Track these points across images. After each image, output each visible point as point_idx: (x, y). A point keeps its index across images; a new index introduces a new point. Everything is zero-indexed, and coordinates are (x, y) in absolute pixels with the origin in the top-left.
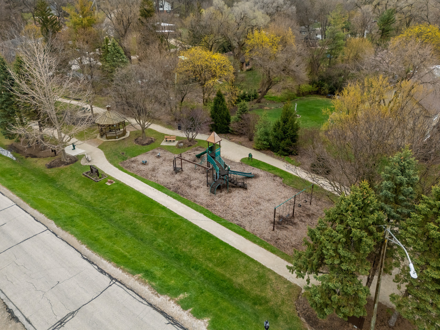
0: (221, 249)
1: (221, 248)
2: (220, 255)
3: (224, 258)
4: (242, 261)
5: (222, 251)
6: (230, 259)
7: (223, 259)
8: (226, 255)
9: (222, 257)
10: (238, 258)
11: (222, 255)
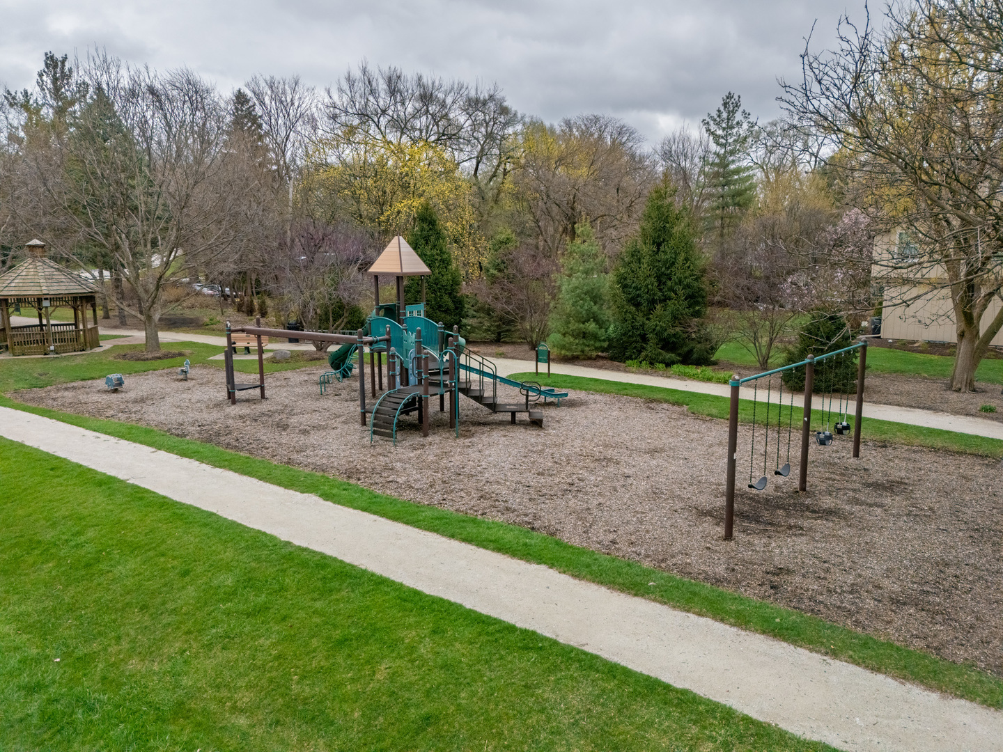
0: (409, 636)
1: (409, 627)
2: (393, 676)
3: (428, 693)
4: (574, 700)
5: (412, 649)
6: (474, 694)
7: (417, 697)
8: (445, 667)
9: (408, 687)
10: (535, 680)
11: (410, 676)
